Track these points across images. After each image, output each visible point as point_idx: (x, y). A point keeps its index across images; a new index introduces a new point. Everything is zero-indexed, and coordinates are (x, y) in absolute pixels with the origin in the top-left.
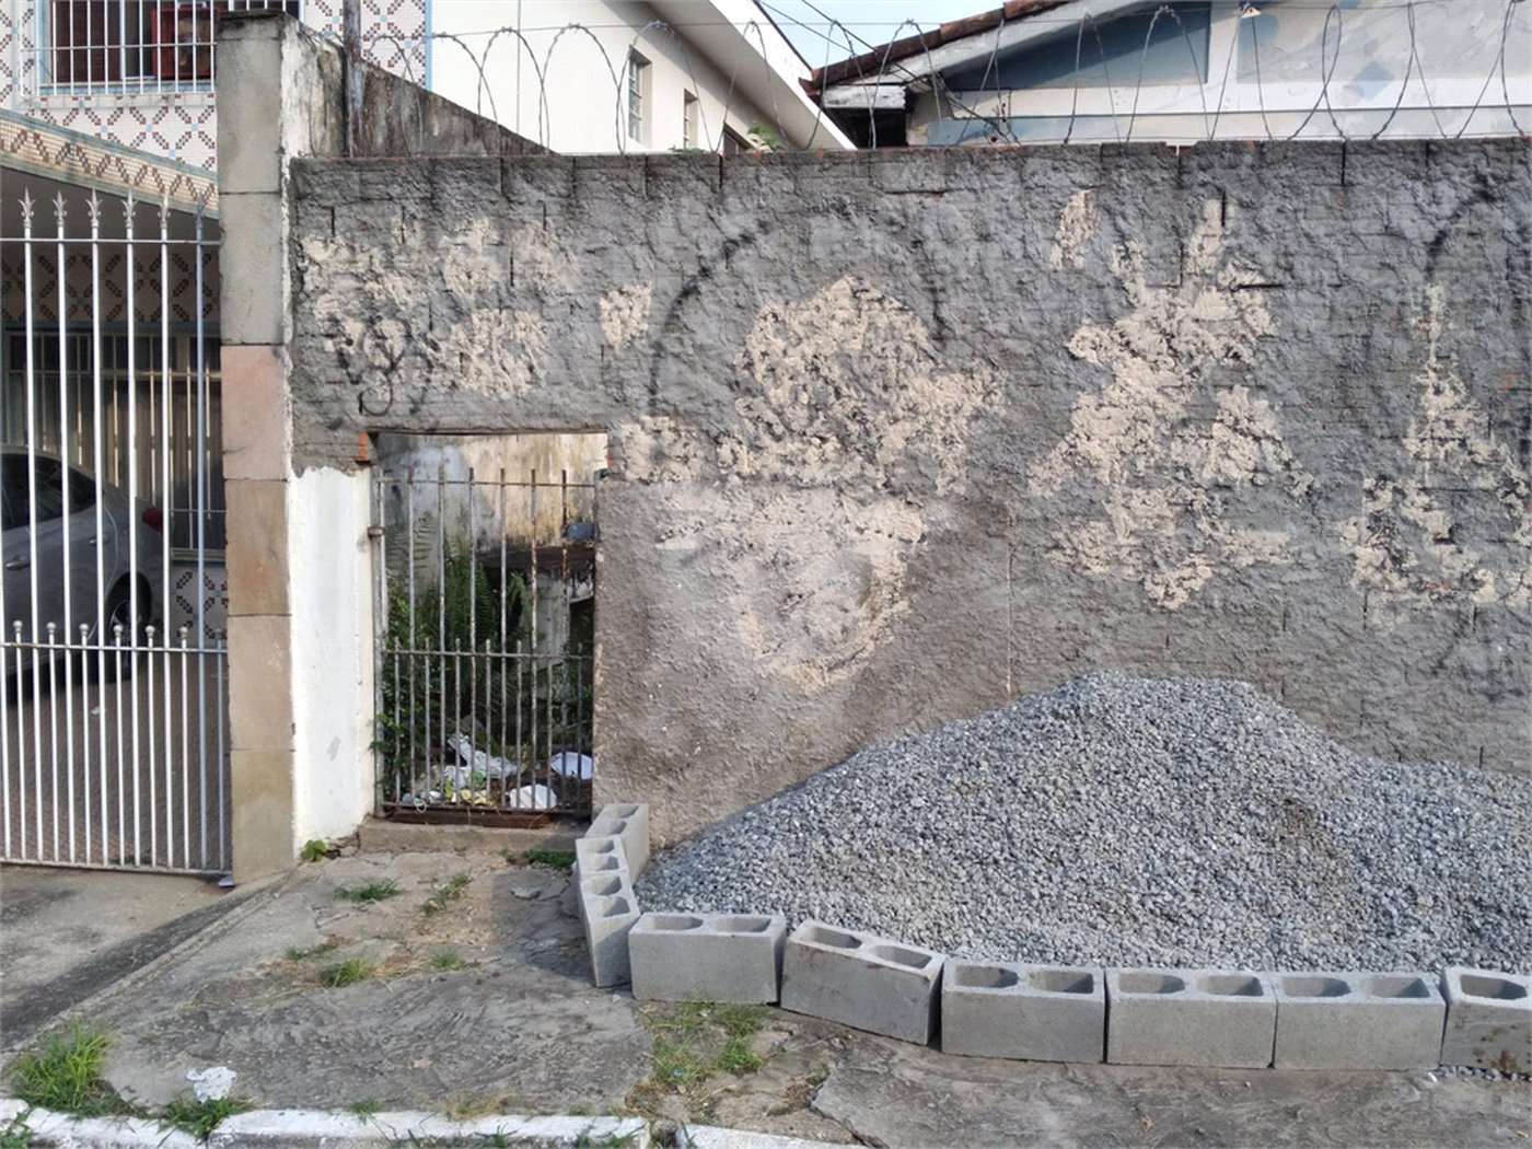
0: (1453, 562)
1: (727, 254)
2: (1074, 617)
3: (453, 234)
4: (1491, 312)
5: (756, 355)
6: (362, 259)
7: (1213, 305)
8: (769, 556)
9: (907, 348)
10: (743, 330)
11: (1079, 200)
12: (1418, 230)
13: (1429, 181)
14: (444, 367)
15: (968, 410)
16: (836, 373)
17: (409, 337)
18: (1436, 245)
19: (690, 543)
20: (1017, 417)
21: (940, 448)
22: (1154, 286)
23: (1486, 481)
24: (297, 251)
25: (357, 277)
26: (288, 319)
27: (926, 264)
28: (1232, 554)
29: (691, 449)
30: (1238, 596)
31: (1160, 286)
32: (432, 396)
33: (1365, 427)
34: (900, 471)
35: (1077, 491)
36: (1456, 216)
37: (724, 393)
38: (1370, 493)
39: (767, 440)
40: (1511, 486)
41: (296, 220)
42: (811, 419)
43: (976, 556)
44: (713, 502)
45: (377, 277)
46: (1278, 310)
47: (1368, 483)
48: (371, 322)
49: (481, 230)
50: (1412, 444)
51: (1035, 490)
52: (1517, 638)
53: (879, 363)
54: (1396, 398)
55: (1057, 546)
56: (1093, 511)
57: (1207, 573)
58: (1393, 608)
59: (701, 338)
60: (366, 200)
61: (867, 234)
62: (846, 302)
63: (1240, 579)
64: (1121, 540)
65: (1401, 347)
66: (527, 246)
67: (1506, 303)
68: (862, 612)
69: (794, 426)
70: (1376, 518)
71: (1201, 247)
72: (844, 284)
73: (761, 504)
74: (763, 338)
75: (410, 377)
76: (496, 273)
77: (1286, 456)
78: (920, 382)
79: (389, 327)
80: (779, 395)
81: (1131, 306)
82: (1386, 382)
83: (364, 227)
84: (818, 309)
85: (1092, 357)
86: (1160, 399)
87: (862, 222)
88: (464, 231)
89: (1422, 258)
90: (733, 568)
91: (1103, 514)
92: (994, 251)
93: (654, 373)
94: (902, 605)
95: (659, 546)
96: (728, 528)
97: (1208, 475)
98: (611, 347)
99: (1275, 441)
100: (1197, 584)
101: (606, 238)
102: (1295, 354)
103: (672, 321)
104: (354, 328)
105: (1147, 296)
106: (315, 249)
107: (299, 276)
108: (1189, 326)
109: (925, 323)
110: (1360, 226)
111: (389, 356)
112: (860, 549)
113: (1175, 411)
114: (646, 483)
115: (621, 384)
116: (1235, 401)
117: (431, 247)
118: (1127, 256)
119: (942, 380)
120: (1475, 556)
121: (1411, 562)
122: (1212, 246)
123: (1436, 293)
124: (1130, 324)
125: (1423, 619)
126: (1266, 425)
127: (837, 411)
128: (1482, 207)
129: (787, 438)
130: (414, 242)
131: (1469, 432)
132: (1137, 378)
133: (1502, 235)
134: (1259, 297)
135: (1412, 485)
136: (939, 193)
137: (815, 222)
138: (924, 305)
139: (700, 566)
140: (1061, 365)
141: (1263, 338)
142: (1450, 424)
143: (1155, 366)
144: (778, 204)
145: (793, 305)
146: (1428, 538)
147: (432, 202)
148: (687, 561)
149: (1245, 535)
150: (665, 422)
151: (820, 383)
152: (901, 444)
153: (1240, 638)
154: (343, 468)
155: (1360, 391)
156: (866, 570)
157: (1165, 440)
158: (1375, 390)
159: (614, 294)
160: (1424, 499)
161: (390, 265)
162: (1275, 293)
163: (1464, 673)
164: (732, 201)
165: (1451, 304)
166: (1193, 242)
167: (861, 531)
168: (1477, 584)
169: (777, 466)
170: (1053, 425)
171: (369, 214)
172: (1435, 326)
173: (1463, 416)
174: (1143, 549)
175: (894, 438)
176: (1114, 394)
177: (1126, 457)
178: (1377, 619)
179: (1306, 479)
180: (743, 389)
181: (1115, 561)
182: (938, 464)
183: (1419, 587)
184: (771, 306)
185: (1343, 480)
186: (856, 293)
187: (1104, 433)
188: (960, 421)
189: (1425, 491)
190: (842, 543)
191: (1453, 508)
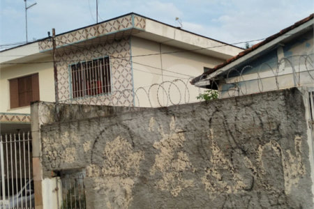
0: (223, 184)
1: (101, 134)
2: (159, 199)
3: (63, 135)
4: (222, 133)
5: (106, 152)
6: (51, 141)
7: (175, 136)
8: (110, 190)
9: (129, 148)
10: (104, 147)
11: (152, 118)
12: (207, 118)
13: (208, 109)
14: (62, 158)
15: (139, 159)
16: (118, 154)
17: (57, 154)
18: (210, 121)
19: (98, 188)
20: (147, 160)
21: (135, 167)
22: (165, 133)
23: (226, 167)
24: (42, 141)
25: (50, 144)
26: (41, 152)
27: (130, 132)
28: (184, 185)
29: (98, 170)
32: (61, 164)
33: (203, 158)
34: (130, 172)
35: (158, 174)
36: (213, 115)
37: (102, 159)
38: (206, 171)
39: (109, 167)
40: (231, 168)
41: (42, 135)
42: (115, 163)
43: (142, 188)
44: (101, 180)
45: (53, 144)
46: (186, 136)
47: (205, 169)
48: (52, 151)
49: (66, 134)
50: (212, 161)
51: (151, 174)
52: (237, 200)
53: (125, 151)
54: (208, 151)
55: (155, 185)
56: (160, 178)
57: (180, 189)
58: (213, 195)
59: (98, 149)
60: (51, 131)
61: (121, 128)
62: (119, 141)
63: (186, 190)
64: (166, 183)
65: (207, 141)
66: (73, 136)
67: (224, 130)
68: (125, 200)
69: (113, 165)
70: (208, 176)
72: (118, 138)
73: (108, 180)
74: (107, 149)
75: (58, 160)
76: (69, 141)
77: (191, 165)
78: (131, 154)
79: (55, 152)
80: (110, 159)
81: (162, 138)
82: (205, 148)
83: (51, 135)
84: (115, 142)
85: (157, 147)
86: (169, 155)
87: (120, 126)
89: (209, 124)
90: (105, 193)
91: (162, 178)
92: (140, 129)
93: (92, 156)
94: (132, 198)
95: (94, 189)
96: (104, 185)
97: (178, 169)
98: (85, 152)
99: (188, 162)
100: (179, 192)
101: (83, 133)
102: (189, 144)
103: (94, 147)
104: (50, 153)
105: (164, 135)
106: (45, 140)
107: (42, 144)
108: (172, 140)
109: (131, 144)
110: (197, 119)
111: (55, 157)
112: (124, 188)
113: (171, 157)
114: (92, 177)
115: (87, 159)
116: (181, 154)
117: (60, 138)
118: (160, 128)
119: (134, 154)
120: (226, 183)
121: (215, 185)
122: (173, 125)
123: (212, 130)
124: (162, 141)
125: (219, 197)
126: (186, 159)
127: (120, 161)
128: (217, 113)
129: (112, 167)
130: (58, 137)
131: (221, 157)
132: (164, 151)
133: (221, 118)
134: (182, 134)
135: (213, 169)
136: (131, 120)
137: (113, 127)
138: (130, 140)
139: (100, 193)
140: (152, 149)
141: (184, 142)
142: (218, 156)
143: (167, 149)
144: (108, 124)
145: (111, 142)
146: (217, 180)
147: (60, 130)
148: (98, 192)
149: (186, 181)
150: (94, 165)
151: (116, 156)
152: (129, 167)
153: (188, 202)
154: (50, 178)
155: (202, 151)
156: (125, 192)
157: (171, 163)
158: (204, 150)
159: (85, 143)
160: (216, 172)
161: (54, 141)
162: (185, 133)
164: (101, 125)
165: (214, 132)
166: (171, 124)
167: (124, 184)
168: (228, 189)
169: (111, 172)
170: (152, 161)
172: (212, 137)
173: (220, 155)
174: (170, 185)
175: (128, 165)
176: (161, 154)
177: (165, 167)
178: (211, 197)
179: (195, 169)
180: (105, 158)
181: (165, 187)
182: (135, 170)
183: (217, 190)
184: (108, 142)
185: (201, 168)
186: (120, 139)
187: (160, 162)
188: (138, 161)
189: (215, 170)
190: (121, 187)
191: (221, 173)
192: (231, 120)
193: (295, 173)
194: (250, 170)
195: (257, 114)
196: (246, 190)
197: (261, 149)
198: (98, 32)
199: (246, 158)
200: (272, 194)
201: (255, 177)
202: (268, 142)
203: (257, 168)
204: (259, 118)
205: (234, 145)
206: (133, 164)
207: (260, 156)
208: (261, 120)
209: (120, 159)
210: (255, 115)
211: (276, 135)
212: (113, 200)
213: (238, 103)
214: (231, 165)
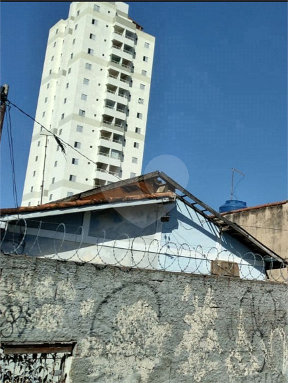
0: (242, 366)
1: (114, 292)
3: (40, 280)
4: (248, 314)
5: (118, 319)
6: (9, 286)
7: (208, 311)
8: (117, 376)
9: (152, 319)
10: (116, 312)
11: (187, 286)
12: (239, 297)
13: (241, 287)
14: (31, 321)
15: (164, 335)
16: (136, 325)
17: (21, 312)
18: (241, 301)
19: (96, 374)
20: (173, 336)
21: (157, 344)
22: (199, 306)
23: (247, 349)
25: (6, 291)
27: (158, 298)
28: (209, 368)
29: (99, 346)
30: (209, 377)
31: (200, 306)
32: (25, 331)
33: (230, 338)
34: (148, 351)
35: (183, 355)
36: (244, 295)
37: (110, 330)
38: (230, 352)
39: (119, 343)
40: (250, 349)
42: (130, 337)
43: (163, 372)
44: (103, 361)
45: (13, 293)
46: (218, 312)
47: (230, 350)
48: (10, 306)
49: (49, 280)
50: (237, 342)
51: (176, 354)
53: (146, 322)
54: (235, 332)
55: (179, 369)
56: (186, 359)
57: (204, 372)
58: (233, 378)
59: (105, 314)
60: (14, 268)
61: (146, 290)
62: (140, 307)
63: (209, 373)
64: (190, 366)
65: (236, 321)
66: (61, 286)
67: (250, 312)
69: (126, 339)
70: (231, 358)
71: (207, 298)
72: (140, 302)
73: (116, 361)
74: (120, 315)
75: (20, 325)
76: (51, 293)
77: (218, 345)
78: (154, 328)
80: (123, 331)
81: (195, 311)
82: (233, 328)
84: (134, 308)
85: (186, 321)
86: (199, 332)
87: (146, 287)
88: (44, 280)
89: (240, 303)
90: (107, 381)
93: (93, 324)
95: (89, 376)
96: (107, 369)
97: (206, 350)
98: (81, 316)
99: (217, 342)
100: (202, 376)
101: (84, 286)
102: (221, 322)
103: (98, 309)
104: (3, 308)
105: (198, 308)
108: (204, 315)
109: (156, 313)
110: (231, 296)
111: (13, 317)
112: (138, 372)
113: (201, 335)
114: (86, 357)
116: (211, 332)
117: (33, 284)
118: (195, 299)
119: (159, 327)
120: (245, 365)
121: (236, 368)
122: (209, 298)
123: (241, 310)
124: (195, 315)
126: (215, 338)
128: (248, 293)
129: (124, 343)
131: (245, 339)
132: (195, 327)
133: (250, 299)
134: (216, 309)
135: (236, 350)
136: (161, 281)
137: (136, 286)
138: (157, 308)
139: (99, 381)
140: (182, 324)
141: (216, 318)
142: (242, 337)
143: (198, 324)
144: (128, 280)
145: (128, 306)
146: (238, 362)
147: (35, 271)
148: (96, 379)
149: (212, 363)
150: (94, 338)
151: (133, 327)
152: (149, 343)
155: (230, 331)
156: (140, 378)
157: (199, 342)
158: (232, 330)
159: (84, 302)
160: (238, 353)
161: (18, 289)
162: (218, 309)
164: (117, 279)
165: (243, 312)
167: (139, 367)
168: (245, 371)
169: (121, 350)
170: (179, 338)
171: (13, 272)
172: (241, 317)
173: (244, 335)
174: (194, 368)
175: (148, 342)
176: (191, 331)
177: (193, 345)
179: (221, 350)
180: (114, 329)
181: (189, 371)
182: (156, 348)
183: (237, 373)
184: (124, 306)
185: (226, 349)
186: (142, 305)
187: (189, 340)
188: (162, 337)
189: (238, 351)
190: (135, 371)
191: (241, 355)
192: (256, 303)
194: (263, 352)
196: (258, 371)
197: (271, 333)
199: (261, 341)
200: (273, 375)
201: (266, 359)
202: (277, 327)
203: (268, 351)
204: (275, 304)
205: (256, 328)
206: (154, 341)
207: (271, 338)
208: (275, 307)
209: (137, 335)
210: (272, 302)
211: (282, 322)
213: (263, 288)
214: (251, 347)
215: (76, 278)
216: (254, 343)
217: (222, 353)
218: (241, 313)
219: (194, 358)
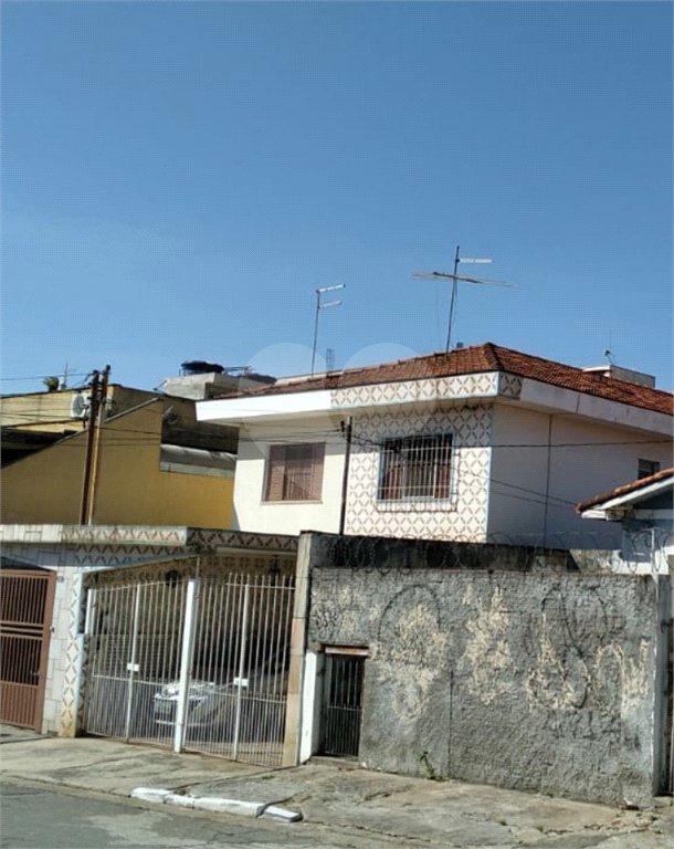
0: (549, 695)
1: (396, 597)
3: (341, 590)
4: (556, 622)
5: (400, 625)
6: (323, 596)
7: (497, 616)
8: (399, 683)
9: (432, 625)
10: (398, 618)
11: (470, 586)
12: (540, 598)
14: (337, 626)
15: (444, 643)
16: (416, 631)
17: (330, 617)
18: (544, 602)
19: (382, 678)
20: (454, 646)
21: (438, 654)
22: (484, 610)
23: (556, 671)
25: (321, 600)
27: (437, 602)
28: (500, 689)
29: (385, 651)
30: (502, 702)
31: (486, 611)
32: (334, 634)
33: (529, 654)
34: (429, 660)
35: (467, 668)
36: (548, 594)
37: (393, 635)
38: (530, 673)
39: (401, 649)
40: (560, 673)
42: (411, 644)
43: (442, 686)
44: (387, 666)
45: (325, 601)
46: (510, 617)
47: (529, 670)
48: (324, 613)
49: (347, 589)
50: (539, 659)
51: (458, 667)
52: (562, 719)
53: (426, 629)
54: (535, 645)
55: (462, 684)
56: (470, 674)
57: (494, 694)
58: (534, 708)
59: (390, 619)
60: (326, 580)
61: (425, 592)
62: (420, 611)
63: (501, 696)
64: (476, 683)
65: (536, 630)
66: (356, 593)
67: (559, 618)
68: (419, 701)
69: (407, 646)
70: (531, 680)
71: (494, 600)
72: (420, 607)
73: (399, 668)
74: (402, 621)
75: (330, 627)
76: (349, 600)
77: (511, 661)
78: (434, 634)
79: (327, 614)
80: (404, 636)
81: (479, 616)
82: (533, 640)
83: (325, 588)
84: (414, 613)
85: (470, 629)
86: (485, 643)
87: (425, 589)
88: (344, 589)
89: (541, 606)
90: (392, 686)
91: (472, 675)
94: (428, 700)
95: (377, 679)
96: (391, 674)
97: (495, 665)
98: (371, 622)
99: (509, 656)
100: (492, 698)
101: (372, 592)
102: (513, 631)
103: (383, 616)
104: (320, 614)
105: (482, 613)
106: (313, 592)
108: (491, 622)
109: (436, 618)
110: (527, 596)
111: (326, 622)
112: (419, 683)
113: (488, 647)
114: (376, 660)
115: (372, 631)
116: (500, 644)
117: (337, 593)
118: (478, 602)
119: (439, 634)
120: (553, 694)
121: (538, 695)
122: (496, 600)
123: (544, 615)
124: (479, 621)
125: (540, 711)
126: (507, 651)
128: (554, 592)
129: (406, 649)
130: (334, 591)
131: (551, 656)
132: (480, 635)
133: (558, 600)
134: (506, 614)
135: (538, 671)
138: (436, 612)
139: (384, 686)
140: (464, 631)
141: (508, 627)
142: (547, 654)
143: (485, 633)
144: (408, 583)
145: (409, 611)
146: (542, 687)
148: (383, 683)
149: (503, 684)
150: (381, 643)
151: (413, 634)
152: (430, 652)
154: (314, 653)
155: (529, 644)
156: (420, 692)
158: (531, 643)
159: (372, 607)
160: (541, 676)
161: (328, 597)
162: (509, 614)
163: (551, 729)
164: (398, 583)
165: (547, 619)
166: (493, 598)
167: (420, 677)
168: (553, 702)
169: (403, 657)
170: (462, 649)
172: (544, 625)
173: (550, 652)
174: (482, 686)
175: (428, 650)
176: (475, 641)
177: (478, 659)
178: (531, 711)
179: (516, 668)
180: (398, 634)
181: (474, 690)
182: (437, 658)
183: (541, 702)
184: (404, 611)
185: (524, 668)
186: (422, 609)
187: (473, 652)
188: (442, 646)
189: (542, 673)
190: (416, 680)
191: (548, 678)
192: (569, 605)
193: (635, 691)
194: (584, 679)
195: (602, 603)
196: (576, 706)
197: (600, 652)
198: (438, 391)
199: (580, 661)
200: (604, 716)
201: (589, 690)
202: (609, 643)
203: (592, 678)
204: (603, 608)
205: (569, 642)
206: (434, 650)
207: (598, 661)
208: (605, 612)
209: (418, 641)
210: (599, 603)
211: (619, 635)
212: (402, 698)
214: (562, 670)
215: (367, 586)
216: (566, 664)
217: (517, 672)
218: (545, 619)
219: (480, 675)
